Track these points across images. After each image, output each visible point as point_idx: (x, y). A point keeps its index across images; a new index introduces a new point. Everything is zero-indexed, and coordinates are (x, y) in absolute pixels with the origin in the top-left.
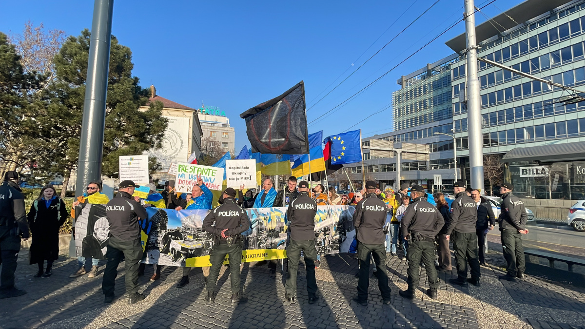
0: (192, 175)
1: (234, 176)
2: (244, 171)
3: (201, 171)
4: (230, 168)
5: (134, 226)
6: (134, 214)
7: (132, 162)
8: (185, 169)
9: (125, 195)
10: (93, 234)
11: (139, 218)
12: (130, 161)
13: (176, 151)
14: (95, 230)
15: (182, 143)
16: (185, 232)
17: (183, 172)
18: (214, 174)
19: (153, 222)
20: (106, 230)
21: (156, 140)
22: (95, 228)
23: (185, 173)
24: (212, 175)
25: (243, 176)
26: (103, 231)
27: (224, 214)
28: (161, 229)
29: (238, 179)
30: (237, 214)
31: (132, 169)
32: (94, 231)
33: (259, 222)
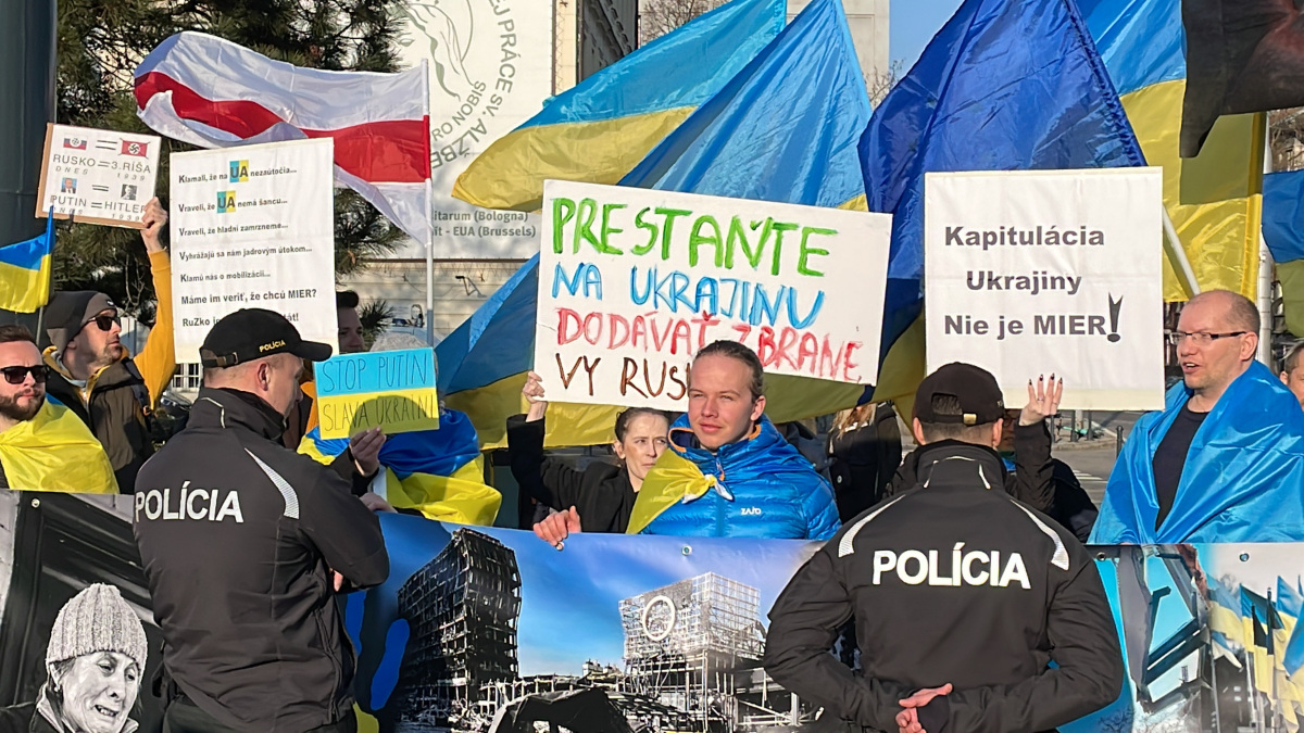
0: (651, 276)
1: (984, 305)
2: (1061, 260)
3: (716, 241)
4: (951, 235)
5: (307, 632)
6: (304, 550)
7: (242, 190)
8: (596, 230)
9: (244, 411)
10: (35, 696)
11: (338, 579)
12: (229, 186)
13: (473, 100)
14: (51, 669)
15: (510, 38)
16: (650, 705)
17: (588, 254)
18: (813, 262)
19: (414, 622)
20: (120, 670)
21: (354, 23)
22: (54, 653)
23: (602, 260)
24: (803, 270)
25: (1054, 302)
26: (103, 681)
27: (912, 567)
28: (480, 677)
29: (1016, 327)
30: (1016, 571)
31: (239, 241)
32: (45, 676)
33: (1206, 661)
